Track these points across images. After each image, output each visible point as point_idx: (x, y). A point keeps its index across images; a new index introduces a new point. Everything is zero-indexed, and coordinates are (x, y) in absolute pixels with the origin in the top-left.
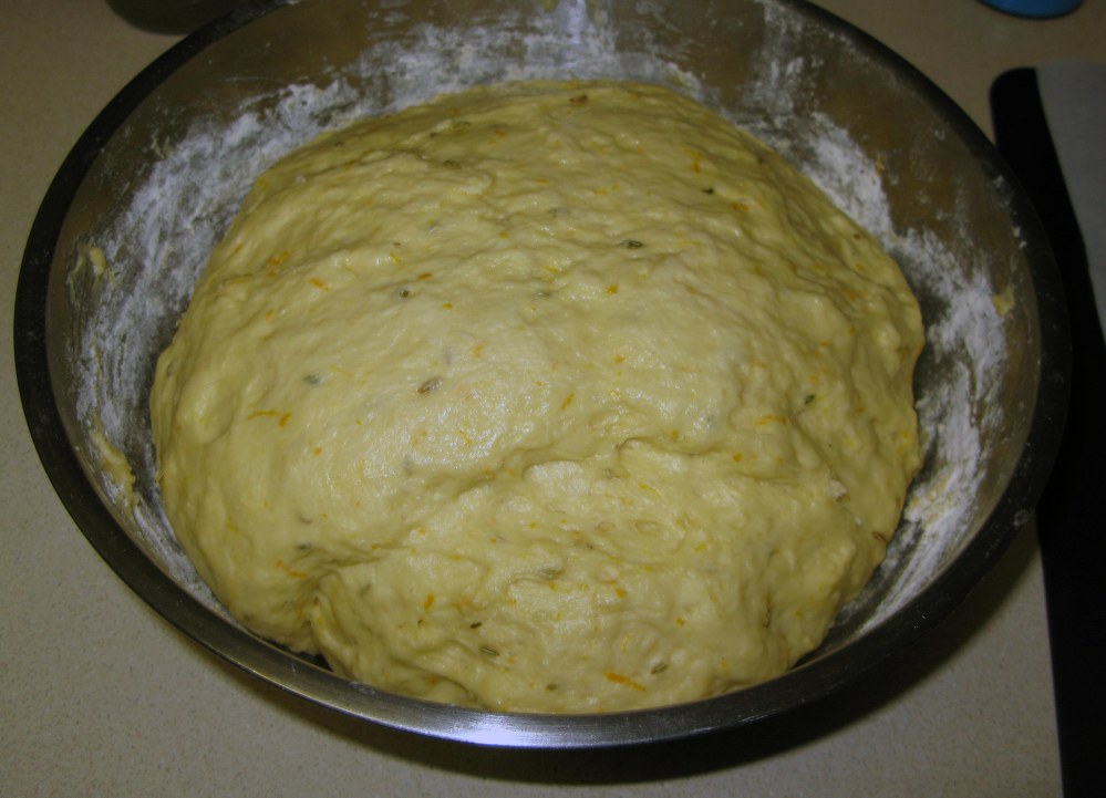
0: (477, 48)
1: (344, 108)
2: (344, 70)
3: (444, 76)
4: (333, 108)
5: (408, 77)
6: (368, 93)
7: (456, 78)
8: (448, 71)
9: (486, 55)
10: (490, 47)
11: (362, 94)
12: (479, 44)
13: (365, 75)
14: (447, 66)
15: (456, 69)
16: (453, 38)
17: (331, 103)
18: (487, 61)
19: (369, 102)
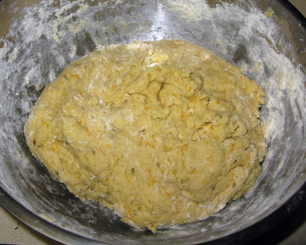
0: (44, 9)
1: (11, 51)
2: (6, 37)
3: (37, 23)
4: (8, 53)
5: (26, 29)
6: (16, 42)
7: (41, 22)
8: (37, 21)
9: (47, 10)
10: (48, 6)
11: (14, 43)
12: (44, 7)
13: (13, 35)
14: (37, 19)
15: (40, 19)
16: (35, 8)
17: (7, 51)
18: (48, 12)
19: (18, 44)
